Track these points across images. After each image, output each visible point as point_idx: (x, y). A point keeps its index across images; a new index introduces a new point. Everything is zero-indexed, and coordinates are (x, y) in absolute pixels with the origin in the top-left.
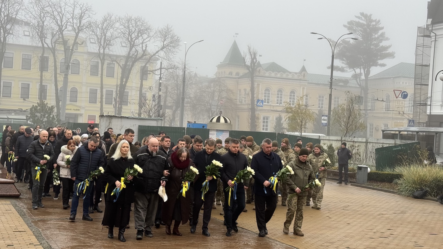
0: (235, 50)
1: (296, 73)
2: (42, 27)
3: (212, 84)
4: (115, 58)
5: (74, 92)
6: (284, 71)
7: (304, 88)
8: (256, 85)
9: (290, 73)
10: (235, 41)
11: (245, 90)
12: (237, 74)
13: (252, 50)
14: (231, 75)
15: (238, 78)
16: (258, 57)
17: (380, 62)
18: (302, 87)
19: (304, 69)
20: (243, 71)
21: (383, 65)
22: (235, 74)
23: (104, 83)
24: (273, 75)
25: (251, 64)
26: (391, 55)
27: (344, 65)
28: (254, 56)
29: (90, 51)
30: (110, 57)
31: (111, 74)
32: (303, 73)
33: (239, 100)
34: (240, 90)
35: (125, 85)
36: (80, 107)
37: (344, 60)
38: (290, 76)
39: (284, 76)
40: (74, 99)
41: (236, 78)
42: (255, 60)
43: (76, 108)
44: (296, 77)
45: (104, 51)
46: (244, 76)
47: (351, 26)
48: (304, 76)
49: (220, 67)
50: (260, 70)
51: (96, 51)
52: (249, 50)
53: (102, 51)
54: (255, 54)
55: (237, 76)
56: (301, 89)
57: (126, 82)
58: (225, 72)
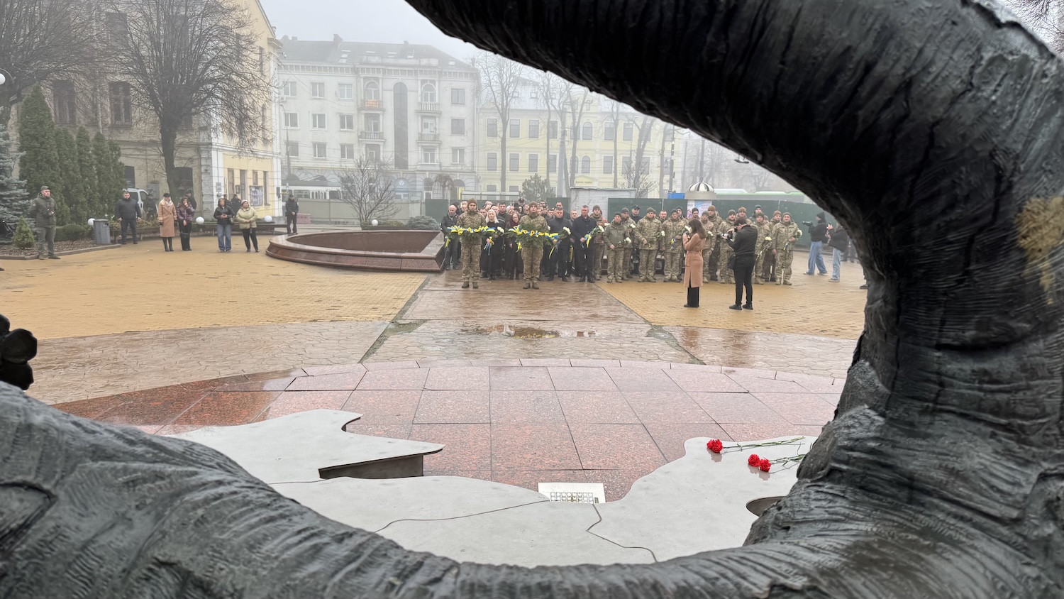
2: (548, 86)
4: (631, 117)
5: (587, 161)
23: (618, 148)
29: (604, 110)
30: (627, 116)
31: (628, 137)
35: (643, 150)
36: (592, 179)
40: (586, 170)
43: (587, 180)
45: (618, 109)
51: (607, 110)
53: (615, 110)
57: (644, 146)
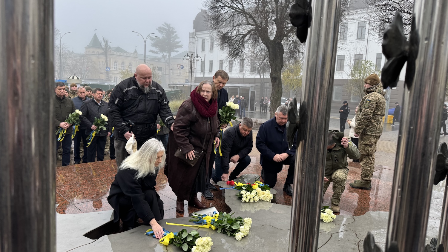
0: (95, 39)
1: (132, 53)
3: (82, 58)
6: (125, 52)
7: (136, 62)
8: (108, 59)
9: (128, 53)
10: (95, 34)
11: (103, 62)
12: (98, 52)
13: (105, 39)
14: (94, 53)
15: (98, 55)
16: (109, 43)
17: (176, 50)
18: (135, 61)
19: (136, 51)
20: (101, 51)
21: (177, 51)
22: (96, 53)
24: (118, 54)
25: (105, 47)
26: (181, 47)
27: (158, 51)
28: (106, 42)
32: (135, 53)
33: (100, 68)
34: (100, 62)
37: (157, 48)
38: (128, 55)
39: (125, 55)
41: (97, 55)
42: (107, 45)
44: (132, 55)
46: (101, 54)
47: (160, 30)
48: (136, 55)
49: (86, 48)
50: (110, 51)
52: (104, 39)
54: (107, 42)
55: (98, 54)
56: (135, 62)
58: (90, 51)
